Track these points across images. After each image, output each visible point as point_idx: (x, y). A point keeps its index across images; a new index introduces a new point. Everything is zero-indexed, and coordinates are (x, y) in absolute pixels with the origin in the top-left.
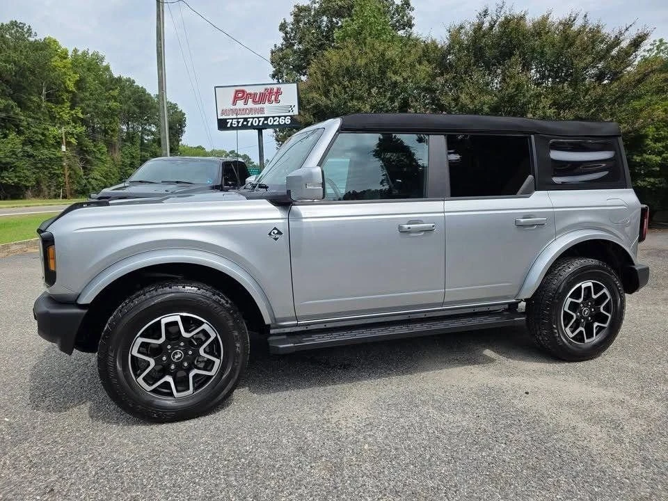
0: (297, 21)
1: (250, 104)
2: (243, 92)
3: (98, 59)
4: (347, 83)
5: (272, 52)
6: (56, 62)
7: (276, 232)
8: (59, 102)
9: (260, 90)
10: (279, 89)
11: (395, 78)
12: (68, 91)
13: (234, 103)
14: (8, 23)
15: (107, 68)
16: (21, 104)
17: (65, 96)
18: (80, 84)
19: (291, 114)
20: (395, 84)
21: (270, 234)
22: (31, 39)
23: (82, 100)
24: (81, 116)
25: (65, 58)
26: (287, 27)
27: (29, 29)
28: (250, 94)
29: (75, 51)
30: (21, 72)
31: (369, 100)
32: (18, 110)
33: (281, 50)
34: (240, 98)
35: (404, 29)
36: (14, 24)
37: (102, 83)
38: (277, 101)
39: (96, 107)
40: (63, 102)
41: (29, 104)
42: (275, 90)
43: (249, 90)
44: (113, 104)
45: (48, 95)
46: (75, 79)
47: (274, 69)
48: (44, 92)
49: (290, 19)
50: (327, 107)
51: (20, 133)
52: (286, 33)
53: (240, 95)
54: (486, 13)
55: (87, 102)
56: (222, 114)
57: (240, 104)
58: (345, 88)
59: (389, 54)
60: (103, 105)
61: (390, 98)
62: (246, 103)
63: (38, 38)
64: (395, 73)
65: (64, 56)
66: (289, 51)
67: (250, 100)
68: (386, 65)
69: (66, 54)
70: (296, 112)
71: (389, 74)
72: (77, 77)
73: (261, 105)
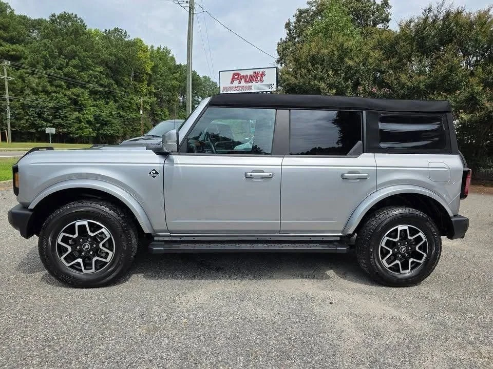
0: (298, 21)
1: (243, 83)
2: (238, 74)
3: (167, 52)
4: (311, 67)
5: (279, 44)
6: (140, 54)
7: (154, 172)
8: (141, 81)
9: (250, 73)
10: (263, 72)
11: (350, 63)
12: (147, 74)
13: (232, 83)
14: (113, 29)
15: (173, 59)
16: (117, 83)
17: (145, 77)
18: (154, 69)
19: (270, 90)
20: (349, 68)
21: (150, 173)
22: (126, 39)
23: (155, 80)
24: (154, 91)
25: (146, 52)
26: (290, 25)
27: (125, 33)
28: (243, 76)
29: (152, 47)
30: (119, 60)
31: (328, 80)
32: (115, 86)
33: (286, 42)
34: (236, 79)
35: (383, 22)
36: (116, 30)
37: (169, 69)
38: (262, 81)
39: (163, 85)
40: (143, 81)
41: (122, 82)
42: (260, 73)
43: (242, 73)
44: (175, 82)
45: (135, 77)
46: (151, 66)
47: (279, 57)
48: (132, 75)
49: (293, 20)
50: (295, 84)
51: (116, 101)
52: (290, 30)
53: (237, 77)
54: (430, 9)
55: (158, 81)
56: (223, 90)
57: (236, 83)
58: (309, 70)
59: (346, 45)
60: (168, 83)
61: (344, 78)
62: (240, 83)
63: (130, 39)
64: (351, 58)
65: (146, 51)
66: (290, 43)
67: (243, 80)
68: (344, 53)
69: (147, 49)
70: (274, 89)
71: (347, 60)
72: (153, 64)
73: (250, 84)
